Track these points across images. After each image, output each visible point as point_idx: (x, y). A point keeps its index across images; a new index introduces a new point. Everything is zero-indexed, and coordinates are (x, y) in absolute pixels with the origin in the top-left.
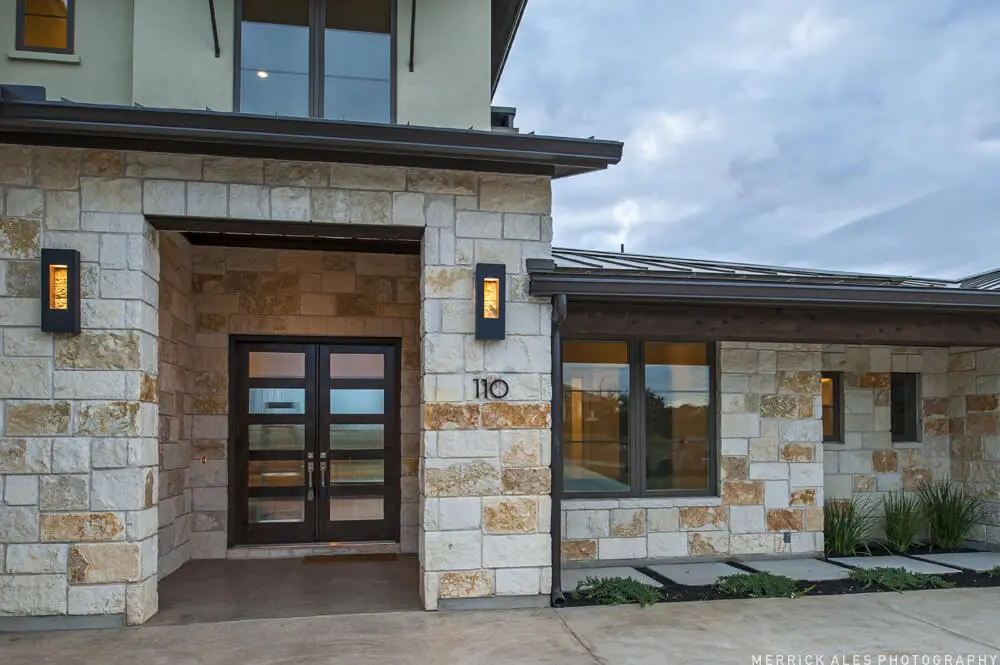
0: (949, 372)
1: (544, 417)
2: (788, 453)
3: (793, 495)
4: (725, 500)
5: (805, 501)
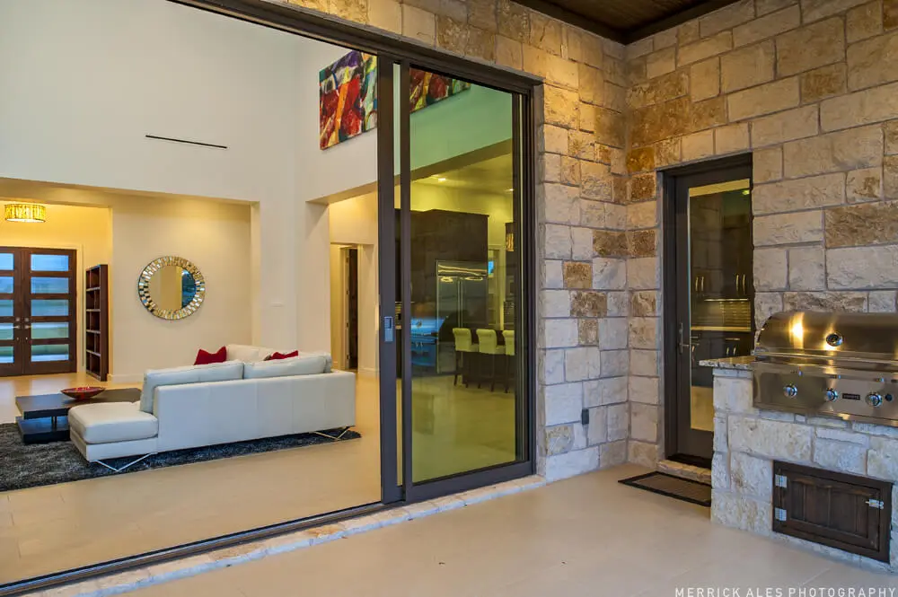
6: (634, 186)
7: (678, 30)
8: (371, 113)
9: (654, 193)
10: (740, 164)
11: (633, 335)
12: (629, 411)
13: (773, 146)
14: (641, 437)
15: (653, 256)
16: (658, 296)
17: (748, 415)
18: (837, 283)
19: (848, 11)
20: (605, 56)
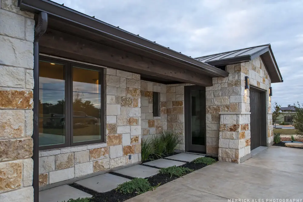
0: (167, 93)
1: (28, 101)
2: (131, 122)
3: (132, 139)
4: (108, 144)
5: (136, 142)
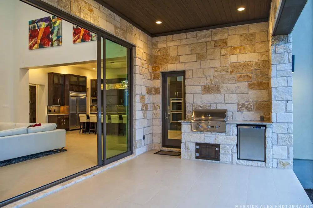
6: (154, 75)
7: (167, 37)
8: (55, 40)
9: (160, 78)
10: (183, 73)
11: (154, 115)
12: (153, 135)
13: (190, 70)
14: (156, 142)
15: (159, 94)
16: (161, 105)
17: (190, 133)
18: (204, 102)
19: (207, 41)
20: (148, 40)
